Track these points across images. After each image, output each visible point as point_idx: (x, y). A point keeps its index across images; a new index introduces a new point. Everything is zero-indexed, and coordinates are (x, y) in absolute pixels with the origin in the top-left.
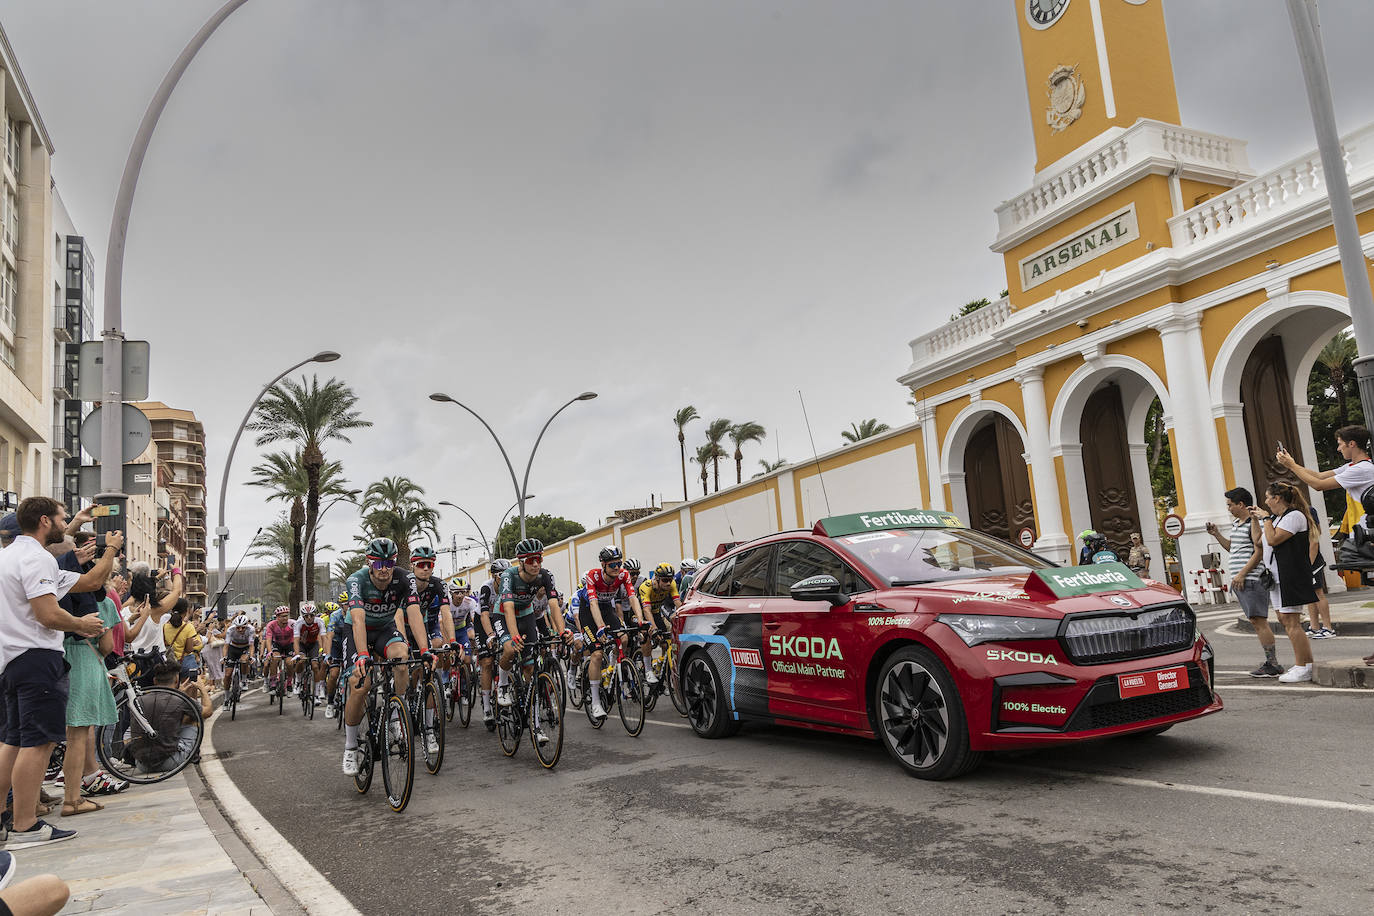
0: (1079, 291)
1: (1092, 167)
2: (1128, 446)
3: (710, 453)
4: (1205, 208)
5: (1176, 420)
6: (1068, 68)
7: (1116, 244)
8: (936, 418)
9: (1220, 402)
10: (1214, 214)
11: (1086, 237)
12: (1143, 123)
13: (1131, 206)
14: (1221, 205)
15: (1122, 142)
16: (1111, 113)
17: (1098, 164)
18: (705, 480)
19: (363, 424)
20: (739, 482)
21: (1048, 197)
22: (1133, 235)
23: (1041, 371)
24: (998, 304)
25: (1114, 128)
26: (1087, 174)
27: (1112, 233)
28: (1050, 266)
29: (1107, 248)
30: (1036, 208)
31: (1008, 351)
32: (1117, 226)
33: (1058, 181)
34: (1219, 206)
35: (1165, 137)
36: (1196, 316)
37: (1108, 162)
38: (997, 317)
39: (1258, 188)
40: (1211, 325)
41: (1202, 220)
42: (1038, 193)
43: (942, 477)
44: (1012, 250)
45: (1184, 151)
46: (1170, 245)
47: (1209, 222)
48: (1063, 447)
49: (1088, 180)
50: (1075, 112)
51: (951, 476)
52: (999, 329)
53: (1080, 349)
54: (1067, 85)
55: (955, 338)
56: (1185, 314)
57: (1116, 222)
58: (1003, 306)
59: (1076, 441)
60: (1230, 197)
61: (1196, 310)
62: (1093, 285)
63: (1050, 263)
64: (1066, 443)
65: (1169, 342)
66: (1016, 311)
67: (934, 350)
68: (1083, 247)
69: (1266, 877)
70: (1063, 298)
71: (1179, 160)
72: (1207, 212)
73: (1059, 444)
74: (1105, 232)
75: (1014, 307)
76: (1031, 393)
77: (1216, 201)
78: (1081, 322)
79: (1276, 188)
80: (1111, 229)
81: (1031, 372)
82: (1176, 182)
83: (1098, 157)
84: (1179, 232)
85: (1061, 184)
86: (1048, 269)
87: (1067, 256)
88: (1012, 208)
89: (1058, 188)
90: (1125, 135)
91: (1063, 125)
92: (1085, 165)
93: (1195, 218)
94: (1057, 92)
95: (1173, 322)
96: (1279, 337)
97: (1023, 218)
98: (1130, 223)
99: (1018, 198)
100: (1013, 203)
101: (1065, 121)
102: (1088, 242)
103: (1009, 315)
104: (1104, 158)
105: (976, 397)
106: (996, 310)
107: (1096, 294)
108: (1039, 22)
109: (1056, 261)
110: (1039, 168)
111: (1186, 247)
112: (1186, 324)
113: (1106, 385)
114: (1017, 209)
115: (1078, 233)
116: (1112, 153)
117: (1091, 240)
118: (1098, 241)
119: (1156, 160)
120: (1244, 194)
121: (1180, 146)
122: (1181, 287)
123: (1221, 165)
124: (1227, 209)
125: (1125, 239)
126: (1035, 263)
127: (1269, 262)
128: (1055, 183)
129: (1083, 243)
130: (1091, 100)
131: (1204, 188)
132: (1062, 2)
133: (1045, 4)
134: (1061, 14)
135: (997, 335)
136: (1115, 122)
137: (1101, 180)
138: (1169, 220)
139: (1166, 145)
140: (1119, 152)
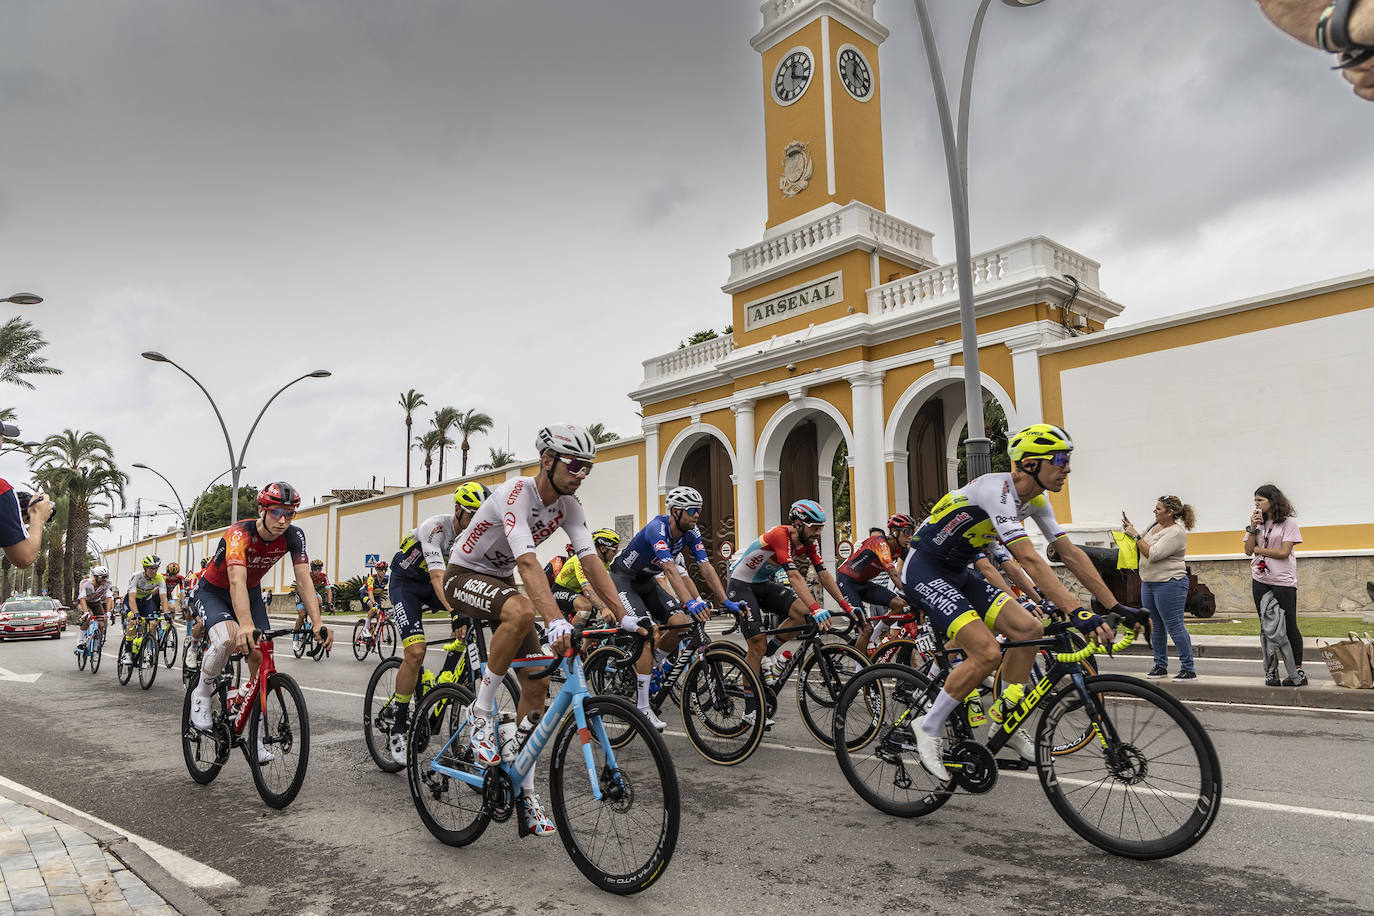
0: (791, 338)
1: (810, 234)
2: (818, 477)
3: (436, 440)
4: (895, 285)
5: (856, 460)
6: (801, 144)
7: (824, 303)
8: (659, 435)
9: (891, 448)
10: (902, 292)
11: (802, 293)
12: (856, 205)
13: (839, 273)
14: (907, 285)
15: (837, 217)
16: (832, 191)
17: (817, 232)
18: (428, 466)
19: (49, 371)
20: (464, 474)
21: (774, 252)
22: (838, 298)
23: (753, 404)
24: (723, 340)
25: (832, 204)
26: (807, 239)
27: (822, 294)
28: (770, 313)
29: (817, 305)
30: (763, 260)
31: (727, 382)
32: (827, 287)
33: (783, 241)
34: (905, 286)
35: (871, 220)
36: (880, 374)
37: (825, 231)
38: (721, 350)
39: (936, 276)
40: (891, 383)
41: (893, 294)
42: (766, 248)
43: (660, 489)
44: (740, 293)
45: (885, 235)
46: (866, 312)
47: (897, 298)
48: (765, 472)
49: (808, 245)
50: (803, 183)
52: (722, 361)
53: (787, 389)
54: (799, 159)
55: (684, 364)
56: (872, 372)
57: (826, 284)
58: (727, 342)
59: (776, 469)
60: (914, 279)
61: (880, 370)
62: (802, 335)
63: (770, 310)
64: (767, 470)
65: (858, 393)
66: (737, 348)
67: (663, 372)
68: (798, 301)
69: (834, 800)
70: (778, 343)
71: (880, 241)
72: (896, 289)
73: (762, 470)
74: (816, 291)
75: (736, 344)
76: (743, 422)
77: (904, 281)
78: (790, 366)
79: (949, 279)
80: (821, 289)
81: (746, 404)
82: (876, 259)
83: (817, 226)
84: (874, 301)
85: (786, 243)
86: (768, 315)
87: (784, 307)
88: (742, 257)
89: (783, 246)
90: (841, 211)
91: (792, 193)
92: (806, 231)
93: (887, 292)
94: (790, 163)
95: (862, 377)
96: (941, 401)
97: (752, 267)
98: (837, 287)
99: (750, 249)
100: (745, 252)
101: (794, 190)
102: (802, 298)
103: (731, 350)
104: (822, 228)
105: (696, 419)
106: (721, 344)
107: (803, 344)
108: (782, 98)
109: (775, 311)
110: (769, 226)
111: (879, 316)
112: (872, 380)
113: (806, 422)
114: (747, 259)
115: (795, 288)
116: (829, 225)
117: (805, 296)
118: (810, 299)
119: (864, 238)
120: (926, 279)
121: (882, 229)
122: (871, 348)
123: (912, 251)
124: (912, 289)
125: (832, 301)
126: (758, 308)
127: (938, 339)
128: (781, 241)
129: (798, 298)
130: (817, 176)
131: (897, 268)
132: (802, 86)
133: (788, 84)
134: (800, 96)
135: (720, 367)
136: (834, 199)
137: (818, 246)
138: (867, 291)
139: (871, 226)
140: (834, 225)
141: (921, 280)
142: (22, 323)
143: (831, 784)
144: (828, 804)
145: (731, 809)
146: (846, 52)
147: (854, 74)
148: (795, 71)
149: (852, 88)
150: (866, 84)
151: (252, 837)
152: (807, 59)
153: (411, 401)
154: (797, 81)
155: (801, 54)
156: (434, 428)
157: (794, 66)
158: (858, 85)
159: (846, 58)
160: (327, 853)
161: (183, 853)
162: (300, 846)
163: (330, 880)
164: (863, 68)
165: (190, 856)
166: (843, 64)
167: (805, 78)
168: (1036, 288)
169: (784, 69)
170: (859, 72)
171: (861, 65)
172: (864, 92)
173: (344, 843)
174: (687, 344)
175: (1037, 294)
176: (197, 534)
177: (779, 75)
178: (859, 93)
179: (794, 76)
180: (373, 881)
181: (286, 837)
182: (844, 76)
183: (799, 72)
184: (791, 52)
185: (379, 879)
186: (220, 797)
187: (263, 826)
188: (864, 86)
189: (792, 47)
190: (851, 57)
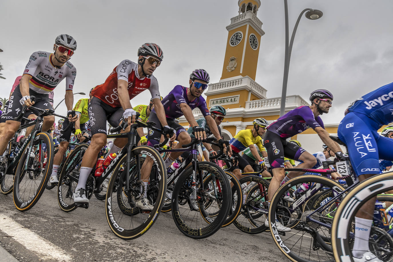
1: (233, 83)
6: (235, 58)
7: (233, 103)
10: (256, 104)
12: (247, 77)
13: (239, 95)
14: (258, 102)
15: (241, 80)
16: (241, 72)
17: (235, 83)
21: (221, 86)
22: (237, 102)
25: (240, 76)
27: (233, 100)
28: (217, 103)
29: (231, 103)
30: (218, 88)
32: (235, 99)
35: (251, 82)
36: (245, 126)
39: (266, 101)
41: (253, 104)
42: (219, 84)
45: (254, 87)
46: (245, 108)
49: (232, 86)
50: (233, 69)
54: (234, 62)
56: (243, 125)
57: (235, 98)
60: (260, 101)
71: (252, 89)
72: (254, 103)
74: (231, 99)
79: (270, 103)
80: (233, 99)
82: (250, 94)
83: (235, 81)
84: (247, 105)
85: (225, 84)
87: (221, 102)
90: (243, 78)
91: (230, 71)
93: (252, 103)
94: (231, 62)
95: (240, 126)
97: (214, 89)
98: (238, 99)
101: (231, 70)
102: (227, 100)
104: (237, 82)
108: (232, 44)
109: (219, 103)
110: (221, 79)
111: (248, 109)
112: (243, 127)
114: (213, 86)
115: (226, 97)
117: (228, 100)
118: (229, 101)
119: (248, 87)
120: (263, 102)
121: (253, 86)
122: (244, 118)
123: (261, 94)
124: (259, 104)
125: (235, 103)
126: (214, 101)
130: (238, 68)
131: (255, 97)
132: (238, 42)
133: (234, 41)
134: (237, 45)
136: (241, 74)
137: (234, 87)
138: (246, 102)
139: (250, 84)
140: (240, 82)
146: (252, 35)
147: (253, 42)
148: (237, 38)
149: (252, 46)
150: (256, 46)
152: (241, 35)
154: (237, 40)
155: (240, 33)
157: (237, 36)
158: (254, 45)
164: (256, 41)
166: (251, 38)
167: (240, 40)
169: (234, 37)
177: (232, 38)
178: (254, 47)
179: (236, 39)
182: (251, 42)
183: (238, 38)
189: (237, 31)
190: (253, 37)
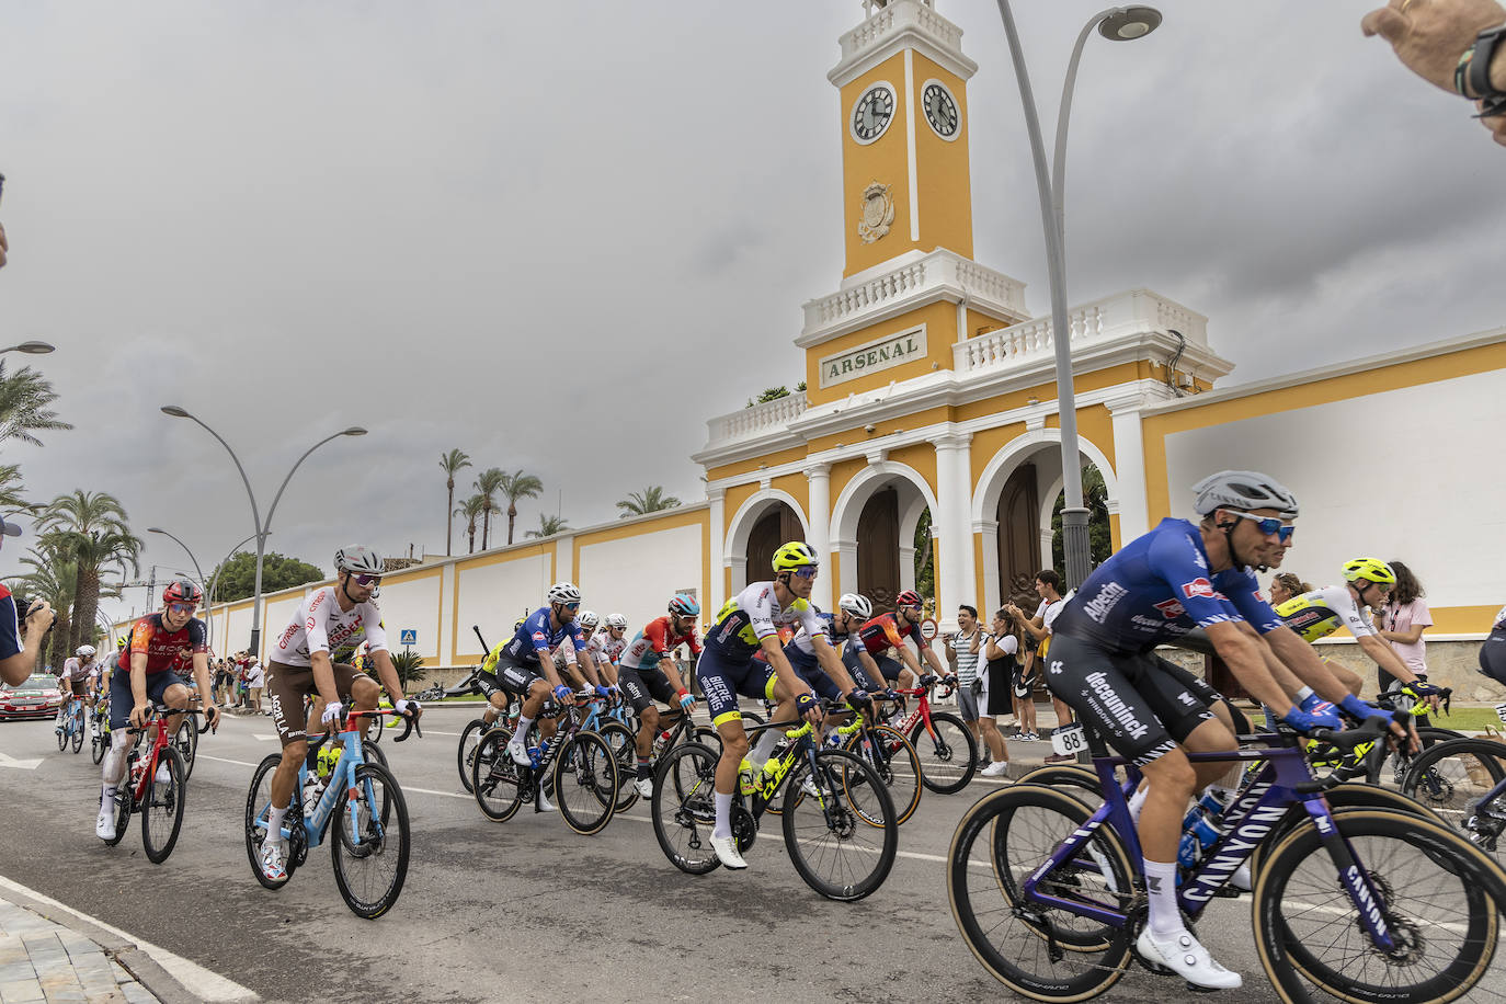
0: (869, 397)
1: (891, 284)
2: (899, 549)
3: (482, 505)
4: (984, 339)
5: (940, 530)
6: (882, 186)
7: (907, 358)
8: (725, 501)
9: (979, 519)
10: (991, 347)
11: (881, 347)
12: (939, 253)
13: (923, 327)
14: (998, 340)
15: (921, 266)
16: (915, 237)
17: (899, 281)
18: (472, 533)
20: (510, 542)
21: (852, 303)
22: (922, 353)
23: (829, 468)
24: (796, 397)
25: (915, 251)
26: (888, 288)
27: (905, 349)
28: (847, 369)
29: (898, 361)
30: (840, 311)
31: (799, 445)
32: (909, 342)
33: (862, 290)
34: (996, 341)
35: (958, 268)
36: (967, 436)
37: (907, 281)
38: (794, 409)
39: (1029, 330)
40: (980, 445)
41: (981, 350)
42: (843, 298)
43: (725, 560)
44: (814, 347)
45: (973, 284)
46: (952, 368)
47: (986, 353)
48: (841, 543)
49: (889, 295)
50: (884, 229)
51: (733, 559)
52: (794, 421)
53: (866, 452)
54: (879, 200)
55: (753, 424)
56: (958, 434)
57: (908, 338)
58: (800, 400)
59: (853, 539)
60: (1005, 333)
61: (967, 432)
62: (882, 393)
63: (847, 366)
64: (844, 540)
65: (943, 456)
66: (812, 406)
67: (730, 433)
68: (878, 356)
70: (857, 401)
71: (967, 292)
72: (985, 344)
73: (838, 540)
74: (898, 346)
75: (810, 403)
76: (817, 488)
77: (994, 336)
78: (868, 427)
79: (1043, 333)
80: (903, 343)
81: (820, 468)
82: (963, 311)
83: (899, 275)
84: (961, 357)
85: (865, 294)
86: (845, 371)
87: (862, 362)
88: (816, 308)
89: (862, 296)
90: (925, 259)
91: (872, 239)
92: (888, 280)
93: (975, 347)
94: (870, 206)
95: (948, 439)
96: (1034, 466)
97: (828, 318)
98: (920, 341)
99: (825, 299)
100: (820, 303)
101: (875, 235)
102: (882, 353)
103: (805, 409)
104: (905, 277)
105: (765, 485)
106: (793, 402)
107: (884, 403)
108: (861, 137)
109: (853, 364)
110: (846, 275)
111: (967, 373)
112: (959, 443)
113: (886, 489)
114: (823, 309)
115: (875, 342)
116: (912, 274)
117: (885, 350)
118: (891, 353)
119: (949, 288)
120: (1018, 334)
121: (970, 279)
122: (958, 408)
123: (1003, 304)
124: (1003, 344)
125: (915, 356)
126: (834, 363)
127: (1031, 398)
128: (860, 291)
129: (878, 354)
130: (899, 221)
131: (986, 321)
132: (883, 123)
133: (868, 121)
134: (881, 135)
135: (792, 428)
136: (917, 245)
137: (900, 297)
138: (954, 345)
139: (958, 275)
140: (918, 274)
141: (1012, 334)
142: (31, 373)
143: (915, 890)
144: (911, 913)
145: (804, 918)
146: (932, 87)
147: (940, 111)
148: (876, 107)
150: (953, 122)
151: (274, 945)
152: (889, 94)
153: (454, 462)
154: (878, 118)
155: (882, 89)
156: (479, 492)
157: (874, 102)
158: (944, 123)
159: (932, 95)
160: (357, 964)
161: (197, 963)
162: (327, 956)
163: (360, 994)
164: (950, 105)
165: (206, 966)
166: (928, 100)
167: (887, 115)
168: (1138, 344)
169: (864, 105)
170: (944, 109)
171: (948, 101)
172: (950, 130)
173: (375, 953)
174: (755, 402)
175: (1139, 350)
176: (217, 605)
177: (858, 111)
178: (945, 131)
179: (875, 113)
180: (407, 996)
181: (310, 945)
182: (929, 113)
183: (880, 108)
184: (871, 87)
185: (414, 995)
186: (238, 900)
187: (286, 933)
188: (951, 124)
189: (872, 82)
190: (937, 93)
